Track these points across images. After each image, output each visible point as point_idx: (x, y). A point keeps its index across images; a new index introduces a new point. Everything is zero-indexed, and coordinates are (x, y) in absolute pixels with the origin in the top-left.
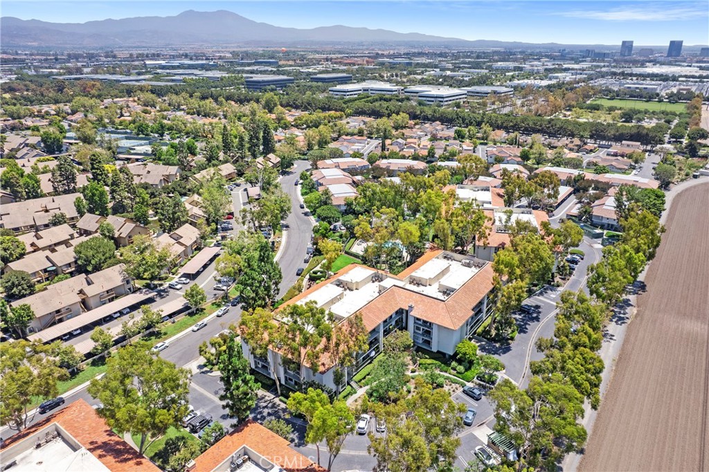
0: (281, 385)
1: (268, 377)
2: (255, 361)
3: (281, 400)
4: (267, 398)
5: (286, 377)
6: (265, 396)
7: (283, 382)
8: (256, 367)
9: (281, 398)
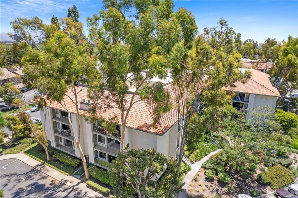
0: (89, 164)
1: (72, 156)
2: (56, 137)
3: (89, 186)
4: (68, 184)
5: (96, 152)
6: (66, 181)
7: (92, 160)
8: (58, 145)
9: (89, 182)
